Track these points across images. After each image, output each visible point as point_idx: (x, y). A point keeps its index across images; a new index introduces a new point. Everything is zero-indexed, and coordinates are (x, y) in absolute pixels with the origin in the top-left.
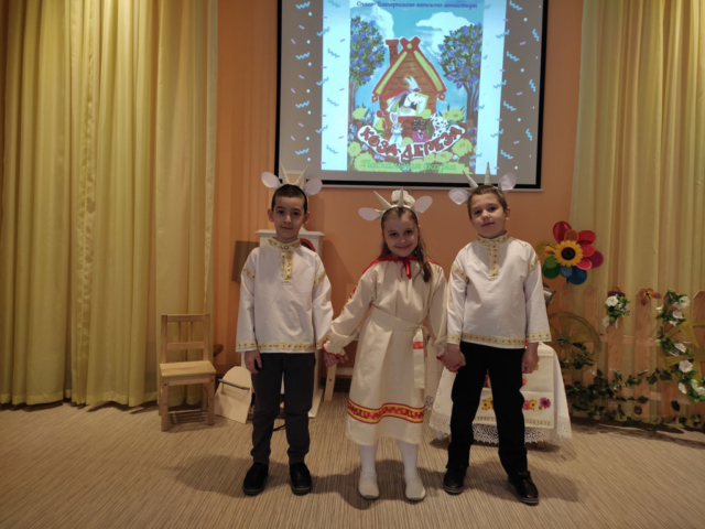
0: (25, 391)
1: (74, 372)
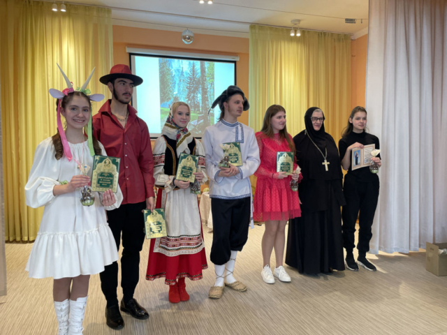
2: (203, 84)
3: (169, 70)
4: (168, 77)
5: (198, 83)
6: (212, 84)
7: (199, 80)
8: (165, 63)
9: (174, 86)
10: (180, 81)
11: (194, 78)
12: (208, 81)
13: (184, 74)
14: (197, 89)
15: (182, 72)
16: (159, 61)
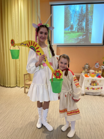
0: (10, 84)
1: (18, 81)
2: (87, 16)
3: (69, 11)
4: (68, 15)
5: (84, 16)
6: (92, 16)
7: (85, 15)
8: (68, 7)
9: (71, 19)
10: (74, 16)
11: (82, 14)
12: (90, 14)
13: (77, 12)
14: (83, 19)
15: (76, 11)
16: (65, 7)
